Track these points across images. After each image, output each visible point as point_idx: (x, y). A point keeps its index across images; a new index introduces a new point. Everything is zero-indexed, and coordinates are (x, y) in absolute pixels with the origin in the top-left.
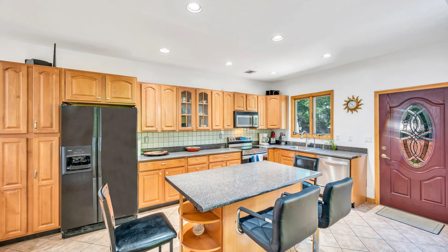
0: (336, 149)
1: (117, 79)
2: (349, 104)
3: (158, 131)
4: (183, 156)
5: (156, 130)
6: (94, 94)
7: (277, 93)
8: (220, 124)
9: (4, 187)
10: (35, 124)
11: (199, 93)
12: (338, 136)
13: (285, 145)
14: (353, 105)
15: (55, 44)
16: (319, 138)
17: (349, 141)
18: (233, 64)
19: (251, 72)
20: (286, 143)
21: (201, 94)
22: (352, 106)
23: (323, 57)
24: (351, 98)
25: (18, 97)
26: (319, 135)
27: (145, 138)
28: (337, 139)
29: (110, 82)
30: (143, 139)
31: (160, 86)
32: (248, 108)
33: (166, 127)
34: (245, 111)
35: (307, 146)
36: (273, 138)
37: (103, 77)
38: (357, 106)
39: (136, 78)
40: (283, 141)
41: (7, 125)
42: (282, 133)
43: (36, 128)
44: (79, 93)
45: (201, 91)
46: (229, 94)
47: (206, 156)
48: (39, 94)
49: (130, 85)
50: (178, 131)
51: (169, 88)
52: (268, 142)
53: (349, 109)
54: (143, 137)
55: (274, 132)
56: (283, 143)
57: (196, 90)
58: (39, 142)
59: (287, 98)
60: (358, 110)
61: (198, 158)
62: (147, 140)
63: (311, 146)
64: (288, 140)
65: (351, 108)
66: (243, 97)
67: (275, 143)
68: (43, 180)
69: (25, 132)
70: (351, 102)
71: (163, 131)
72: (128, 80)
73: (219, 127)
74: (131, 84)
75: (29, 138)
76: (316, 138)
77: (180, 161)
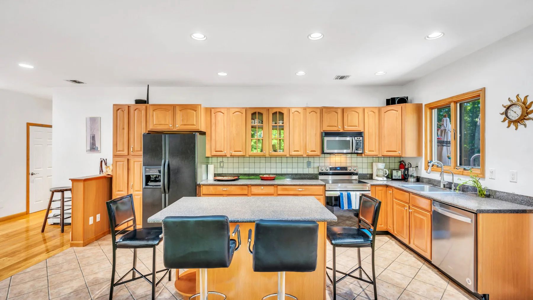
0: (488, 196)
1: (185, 107)
2: (509, 111)
3: (228, 156)
4: (245, 183)
5: (224, 155)
6: (167, 123)
7: (403, 100)
8: (300, 149)
9: (116, 192)
10: (132, 148)
11: (273, 113)
12: (492, 172)
13: (414, 182)
14: (516, 113)
15: (148, 85)
16: (462, 174)
17: (511, 182)
18: (306, 73)
19: (342, 78)
20: (418, 180)
21: (275, 114)
22: (515, 115)
23: (428, 37)
24: (514, 99)
25: (123, 129)
26: (465, 169)
27: (220, 162)
28: (491, 177)
29: (179, 111)
30: (219, 164)
31: (228, 109)
32: (346, 127)
33: (235, 151)
34: (341, 131)
35: (442, 186)
36: (396, 171)
37: (173, 107)
38: (522, 115)
39: (200, 105)
40: (411, 176)
41: (118, 150)
42: (410, 164)
43: (132, 152)
44: (157, 123)
45: (274, 111)
46: (314, 110)
47: (273, 187)
48: (134, 126)
49: (195, 113)
50: (248, 156)
51: (237, 110)
52: (386, 176)
53: (511, 122)
54: (219, 161)
55: (403, 162)
56: (411, 180)
57: (268, 109)
58: (134, 162)
59: (419, 108)
60: (527, 122)
61: (262, 187)
62: (222, 165)
63: (449, 186)
64: (422, 176)
65: (514, 119)
66: (336, 112)
67: (401, 178)
68: (137, 191)
69: (127, 154)
70: (514, 108)
71: (232, 156)
72: (194, 108)
73: (299, 152)
74: (196, 111)
75: (129, 159)
76: (455, 174)
77: (242, 189)
